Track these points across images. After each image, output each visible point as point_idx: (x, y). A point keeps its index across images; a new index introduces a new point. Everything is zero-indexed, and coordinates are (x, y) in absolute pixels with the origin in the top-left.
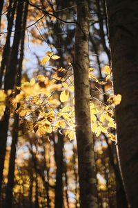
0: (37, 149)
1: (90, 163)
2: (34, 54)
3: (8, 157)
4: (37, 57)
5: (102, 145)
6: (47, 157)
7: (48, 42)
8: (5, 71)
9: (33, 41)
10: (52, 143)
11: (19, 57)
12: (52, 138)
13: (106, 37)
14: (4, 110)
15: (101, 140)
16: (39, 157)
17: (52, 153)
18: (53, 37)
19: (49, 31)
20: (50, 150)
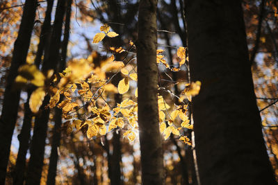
0: (84, 162)
1: (158, 174)
2: (83, 35)
3: (45, 173)
4: (87, 40)
5: (172, 158)
6: (99, 174)
7: (102, 20)
8: (43, 58)
9: (82, 19)
10: (105, 155)
11: (62, 38)
12: (106, 148)
13: (179, 15)
14: (43, 99)
15: (171, 152)
16: (88, 173)
17: (105, 169)
18: (108, 14)
19: (103, 5)
20: (103, 165)
